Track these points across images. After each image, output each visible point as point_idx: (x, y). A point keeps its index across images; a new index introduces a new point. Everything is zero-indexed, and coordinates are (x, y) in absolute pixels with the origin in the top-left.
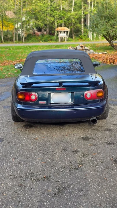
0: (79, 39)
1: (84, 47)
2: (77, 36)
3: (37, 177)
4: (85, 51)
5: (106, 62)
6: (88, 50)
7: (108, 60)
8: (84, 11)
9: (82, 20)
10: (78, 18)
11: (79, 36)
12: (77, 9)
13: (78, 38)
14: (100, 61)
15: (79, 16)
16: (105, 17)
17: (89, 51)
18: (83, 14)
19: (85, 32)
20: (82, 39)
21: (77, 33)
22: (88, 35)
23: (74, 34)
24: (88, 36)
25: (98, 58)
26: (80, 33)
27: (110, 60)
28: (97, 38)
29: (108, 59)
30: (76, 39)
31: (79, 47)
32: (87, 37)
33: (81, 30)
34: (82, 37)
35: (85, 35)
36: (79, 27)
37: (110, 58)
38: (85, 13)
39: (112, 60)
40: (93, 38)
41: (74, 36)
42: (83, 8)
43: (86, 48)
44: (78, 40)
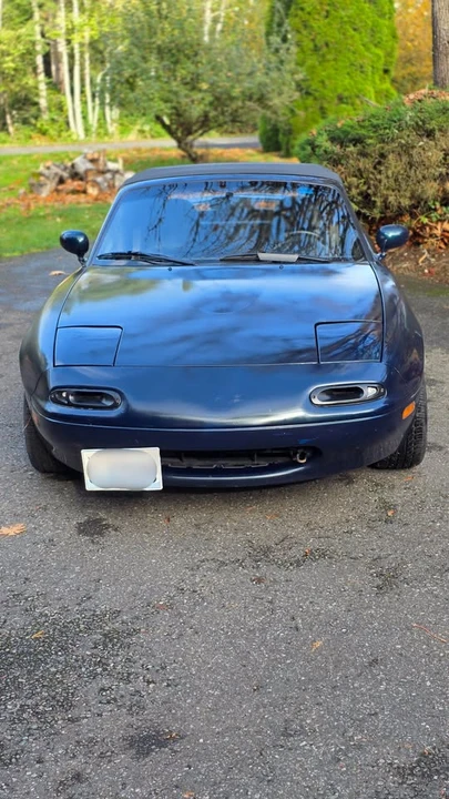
0: (33, 134)
1: (101, 162)
2: (25, 122)
4: (108, 176)
6: (117, 172)
8: (42, 26)
9: (39, 60)
10: (23, 54)
11: (33, 121)
12: (18, 20)
13: (26, 130)
15: (27, 46)
16: (160, 51)
17: (122, 175)
18: (39, 37)
19: (53, 109)
20: (44, 133)
21: (22, 112)
22: (67, 117)
23: (12, 117)
24: (68, 123)
26: (33, 110)
28: (102, 131)
30: (22, 136)
31: (84, 163)
32: (64, 127)
33: (36, 99)
34: (46, 127)
35: (53, 120)
36: (29, 89)
38: (47, 35)
40: (87, 130)
41: (13, 123)
42: (37, 15)
43: (111, 166)
44: (30, 137)
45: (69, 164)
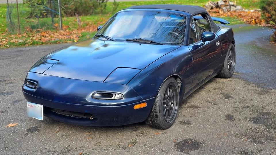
1: (228, 2)
3: (72, 153)
4: (228, 7)
5: (250, 22)
6: (233, 6)
7: (253, 20)
14: (244, 20)
17: (236, 7)
25: (243, 17)
27: (255, 20)
29: (253, 18)
31: (221, 2)
37: (256, 16)
39: (259, 19)
43: (231, 3)
45: (216, 3)
